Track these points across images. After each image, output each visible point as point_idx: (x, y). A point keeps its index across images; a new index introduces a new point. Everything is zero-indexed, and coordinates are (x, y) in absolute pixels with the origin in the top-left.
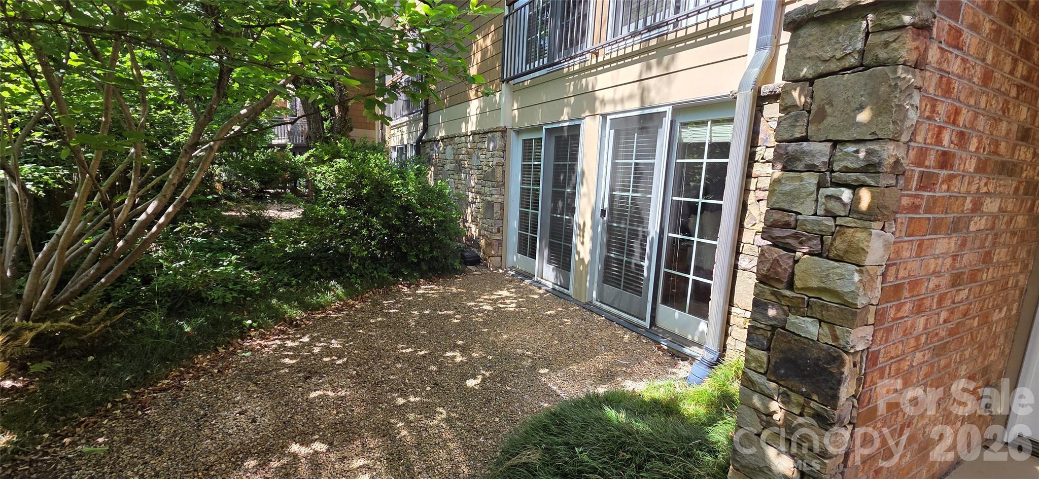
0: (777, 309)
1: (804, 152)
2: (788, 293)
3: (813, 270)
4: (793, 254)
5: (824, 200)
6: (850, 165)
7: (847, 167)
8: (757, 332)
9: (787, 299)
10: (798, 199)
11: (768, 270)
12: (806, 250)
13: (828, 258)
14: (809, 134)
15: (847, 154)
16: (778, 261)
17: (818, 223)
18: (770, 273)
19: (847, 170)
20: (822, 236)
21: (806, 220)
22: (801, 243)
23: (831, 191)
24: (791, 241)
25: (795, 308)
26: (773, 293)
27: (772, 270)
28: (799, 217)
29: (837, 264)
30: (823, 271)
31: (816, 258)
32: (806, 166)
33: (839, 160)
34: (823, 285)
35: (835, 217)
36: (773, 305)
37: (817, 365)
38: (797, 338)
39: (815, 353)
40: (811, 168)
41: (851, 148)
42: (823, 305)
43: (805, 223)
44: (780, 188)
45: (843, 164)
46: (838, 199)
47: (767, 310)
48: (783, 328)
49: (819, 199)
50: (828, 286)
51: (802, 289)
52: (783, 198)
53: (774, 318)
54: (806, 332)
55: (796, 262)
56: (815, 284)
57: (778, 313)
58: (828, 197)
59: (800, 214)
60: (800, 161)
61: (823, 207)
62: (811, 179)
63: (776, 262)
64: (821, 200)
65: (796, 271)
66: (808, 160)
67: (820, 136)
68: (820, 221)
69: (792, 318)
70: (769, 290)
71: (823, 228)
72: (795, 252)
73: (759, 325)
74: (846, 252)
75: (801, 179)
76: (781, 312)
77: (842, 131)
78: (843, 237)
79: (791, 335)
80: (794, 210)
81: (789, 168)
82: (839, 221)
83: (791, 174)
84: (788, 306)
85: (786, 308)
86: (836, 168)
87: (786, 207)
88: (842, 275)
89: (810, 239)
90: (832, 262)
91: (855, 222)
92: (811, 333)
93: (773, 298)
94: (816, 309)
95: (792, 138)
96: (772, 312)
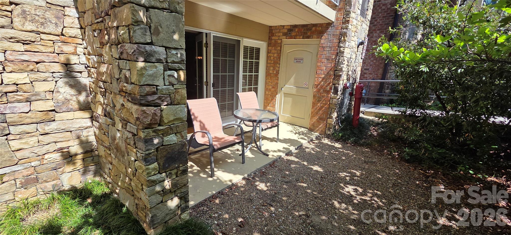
0: (158, 138)
1: (155, 52)
2: (161, 128)
3: (170, 112)
4: (160, 108)
5: (167, 77)
6: (175, 60)
7: (174, 61)
8: (151, 155)
9: (162, 131)
10: (156, 78)
11: (151, 120)
12: (165, 103)
13: (174, 105)
14: (153, 41)
15: (173, 54)
16: (155, 114)
17: (168, 89)
18: (152, 121)
19: (174, 62)
20: (170, 95)
21: (163, 89)
22: (162, 101)
23: (169, 72)
24: (157, 101)
25: (166, 133)
26: (154, 131)
27: (153, 119)
28: (158, 87)
29: (177, 106)
30: (174, 111)
31: (169, 106)
32: (157, 59)
33: (170, 57)
34: (175, 117)
35: (173, 85)
36: (155, 138)
37: (179, 152)
38: (169, 146)
39: (177, 148)
40: (159, 61)
41: (174, 52)
42: (176, 126)
43: (162, 90)
44: (147, 73)
45: (172, 59)
46: (173, 76)
47: (153, 141)
48: (163, 145)
49: (165, 77)
50: (177, 117)
51: (168, 123)
52: (149, 78)
53: (158, 143)
54: (173, 141)
55: (161, 111)
56: (172, 118)
57: (159, 140)
58: (169, 76)
59: (159, 86)
60: (153, 56)
61: (168, 81)
62: (160, 67)
63: (154, 114)
64: (166, 77)
65: (164, 115)
66: (157, 56)
67: (160, 44)
68: (169, 88)
69: (166, 139)
70: (151, 131)
71: (170, 91)
72: (160, 106)
73: (151, 151)
74: (181, 100)
75: (156, 67)
76: (160, 138)
77: (168, 42)
78: (178, 93)
79: (167, 146)
80: (155, 84)
81: (148, 60)
82: (175, 87)
83: (149, 64)
84: (162, 134)
85: (161, 135)
86: (169, 61)
87: (151, 83)
88: (181, 110)
89: (166, 98)
90: (176, 106)
91: (180, 86)
92: (175, 141)
93: (154, 134)
94: (174, 129)
95: (146, 42)
96: (156, 141)
